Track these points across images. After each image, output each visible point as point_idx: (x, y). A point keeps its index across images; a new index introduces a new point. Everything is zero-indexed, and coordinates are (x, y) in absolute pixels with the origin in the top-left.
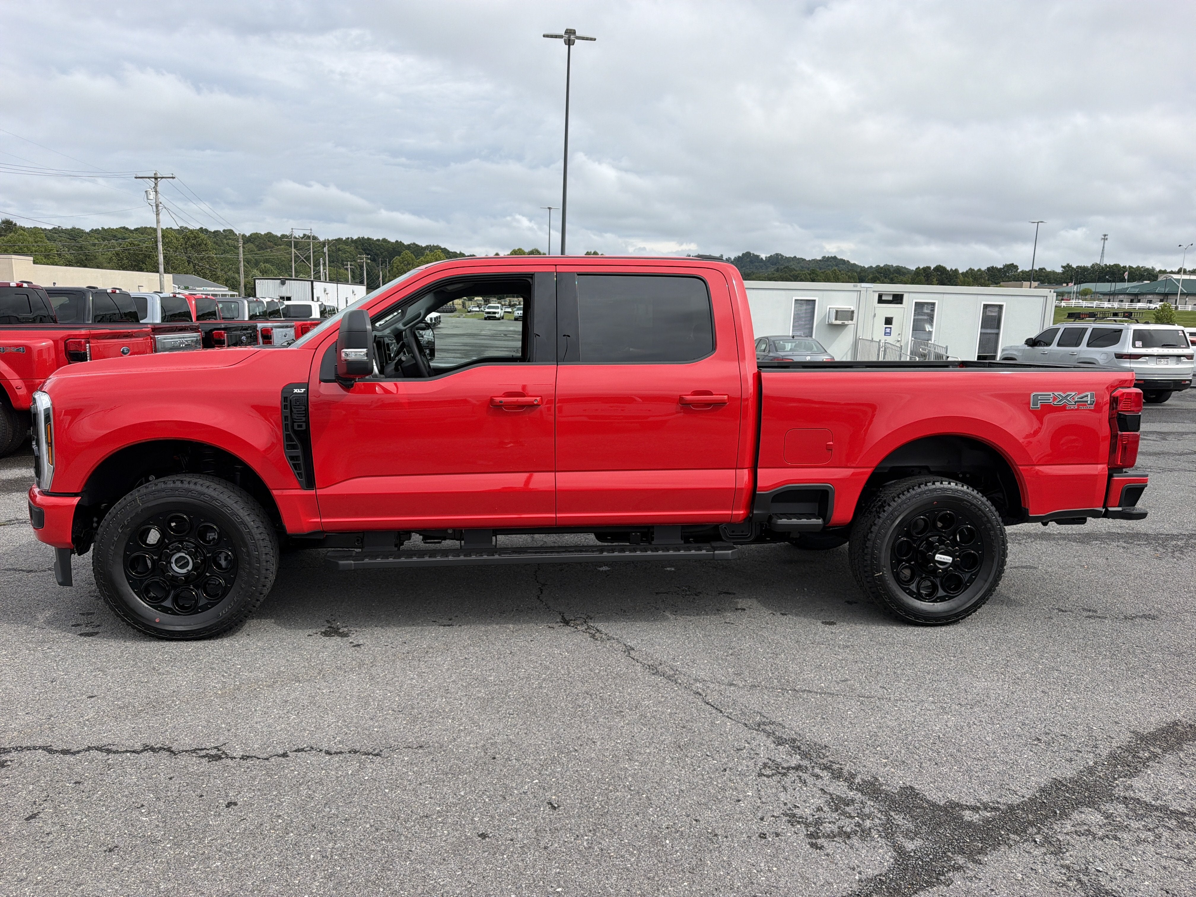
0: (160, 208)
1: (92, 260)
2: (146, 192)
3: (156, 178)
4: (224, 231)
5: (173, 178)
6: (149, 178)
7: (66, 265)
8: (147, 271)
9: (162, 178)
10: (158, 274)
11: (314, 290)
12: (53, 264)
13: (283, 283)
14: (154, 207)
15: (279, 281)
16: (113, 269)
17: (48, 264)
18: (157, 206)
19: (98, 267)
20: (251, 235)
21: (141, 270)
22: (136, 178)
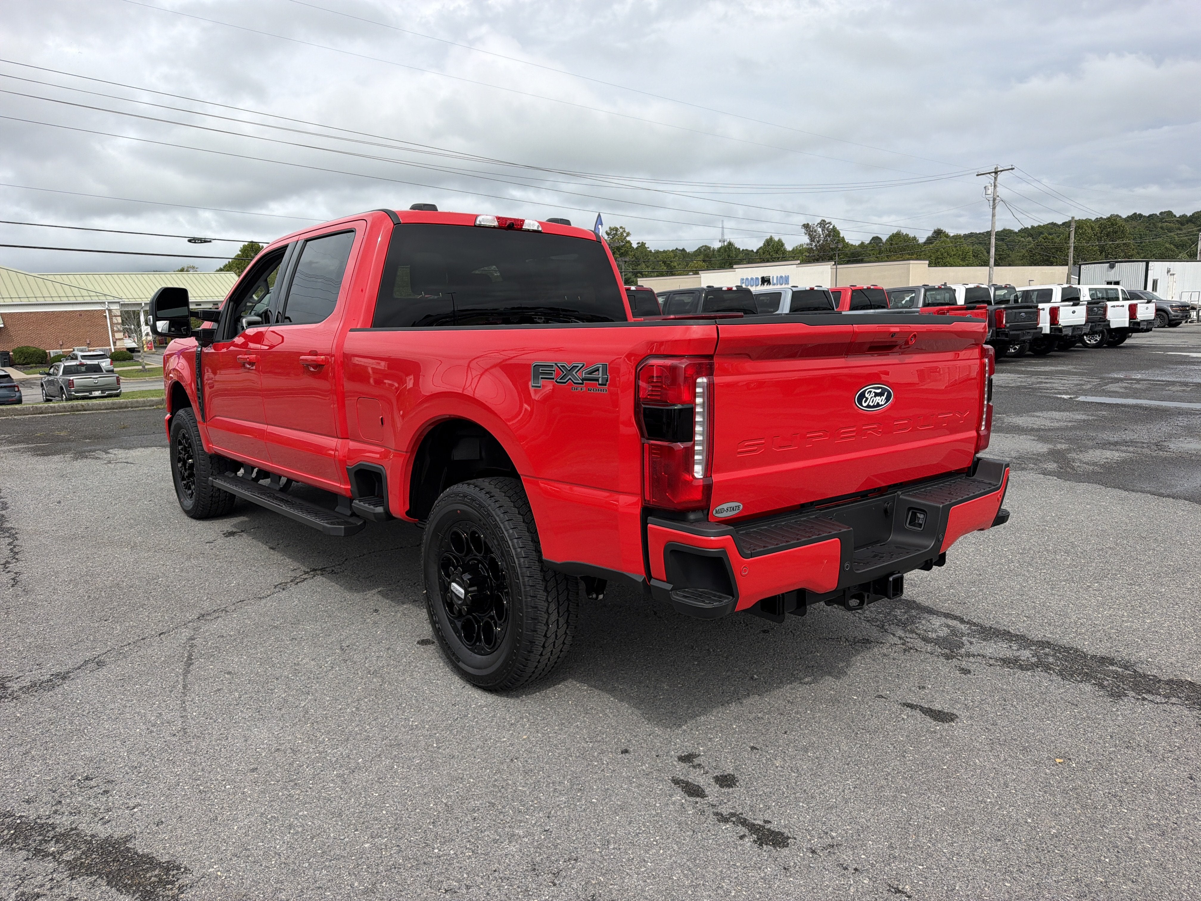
0: (997, 201)
1: (1005, 258)
2: (985, 187)
3: (996, 173)
4: (1161, 213)
5: (1012, 169)
6: (989, 173)
7: (982, 266)
8: (1057, 265)
9: (1001, 171)
10: (988, 268)
11: (1149, 272)
12: (968, 266)
13: (1112, 267)
14: (991, 202)
15: (1108, 265)
16: (1024, 266)
17: (963, 266)
18: (994, 200)
19: (1010, 265)
20: (1193, 214)
21: (1051, 264)
22: (978, 175)
